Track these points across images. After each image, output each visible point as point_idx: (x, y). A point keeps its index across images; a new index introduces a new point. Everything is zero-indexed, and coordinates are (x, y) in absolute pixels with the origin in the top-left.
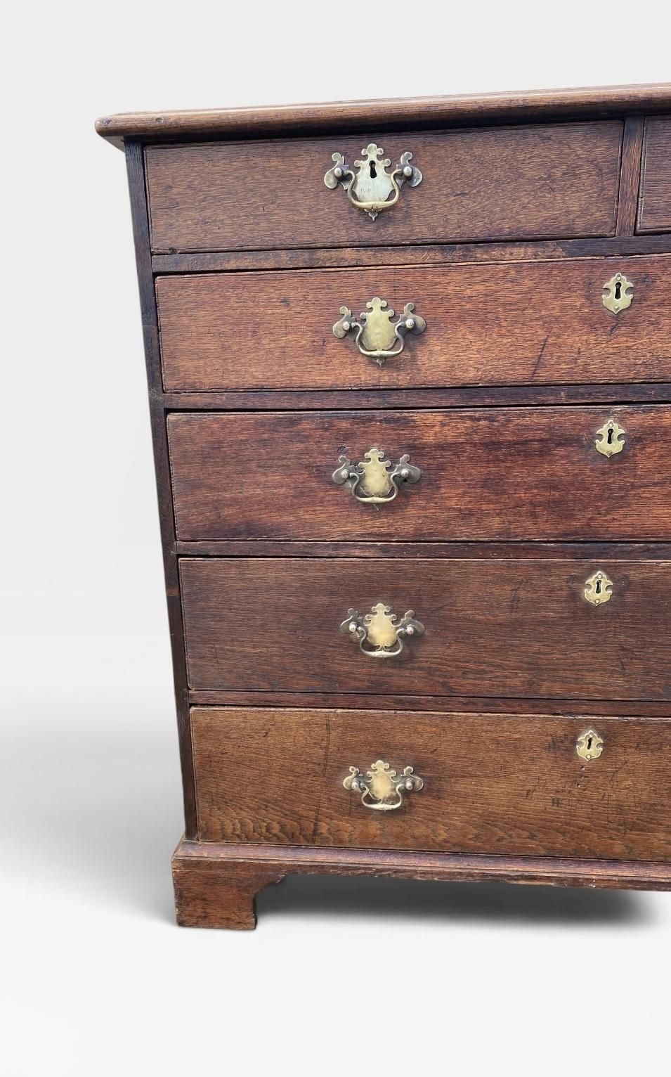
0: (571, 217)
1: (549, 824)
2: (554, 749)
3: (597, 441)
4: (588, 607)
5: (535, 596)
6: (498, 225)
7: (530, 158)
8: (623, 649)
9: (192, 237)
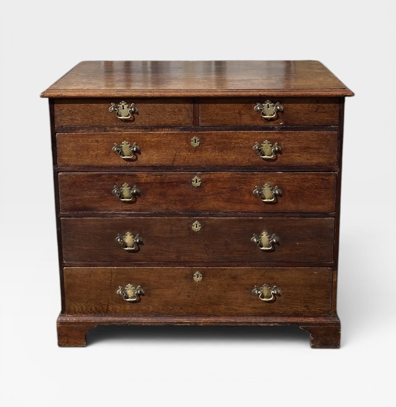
0: (181, 121)
1: (186, 304)
2: (187, 278)
3: (193, 182)
4: (194, 232)
5: (178, 229)
6: (160, 123)
7: (168, 106)
8: (206, 245)
9: (68, 123)
